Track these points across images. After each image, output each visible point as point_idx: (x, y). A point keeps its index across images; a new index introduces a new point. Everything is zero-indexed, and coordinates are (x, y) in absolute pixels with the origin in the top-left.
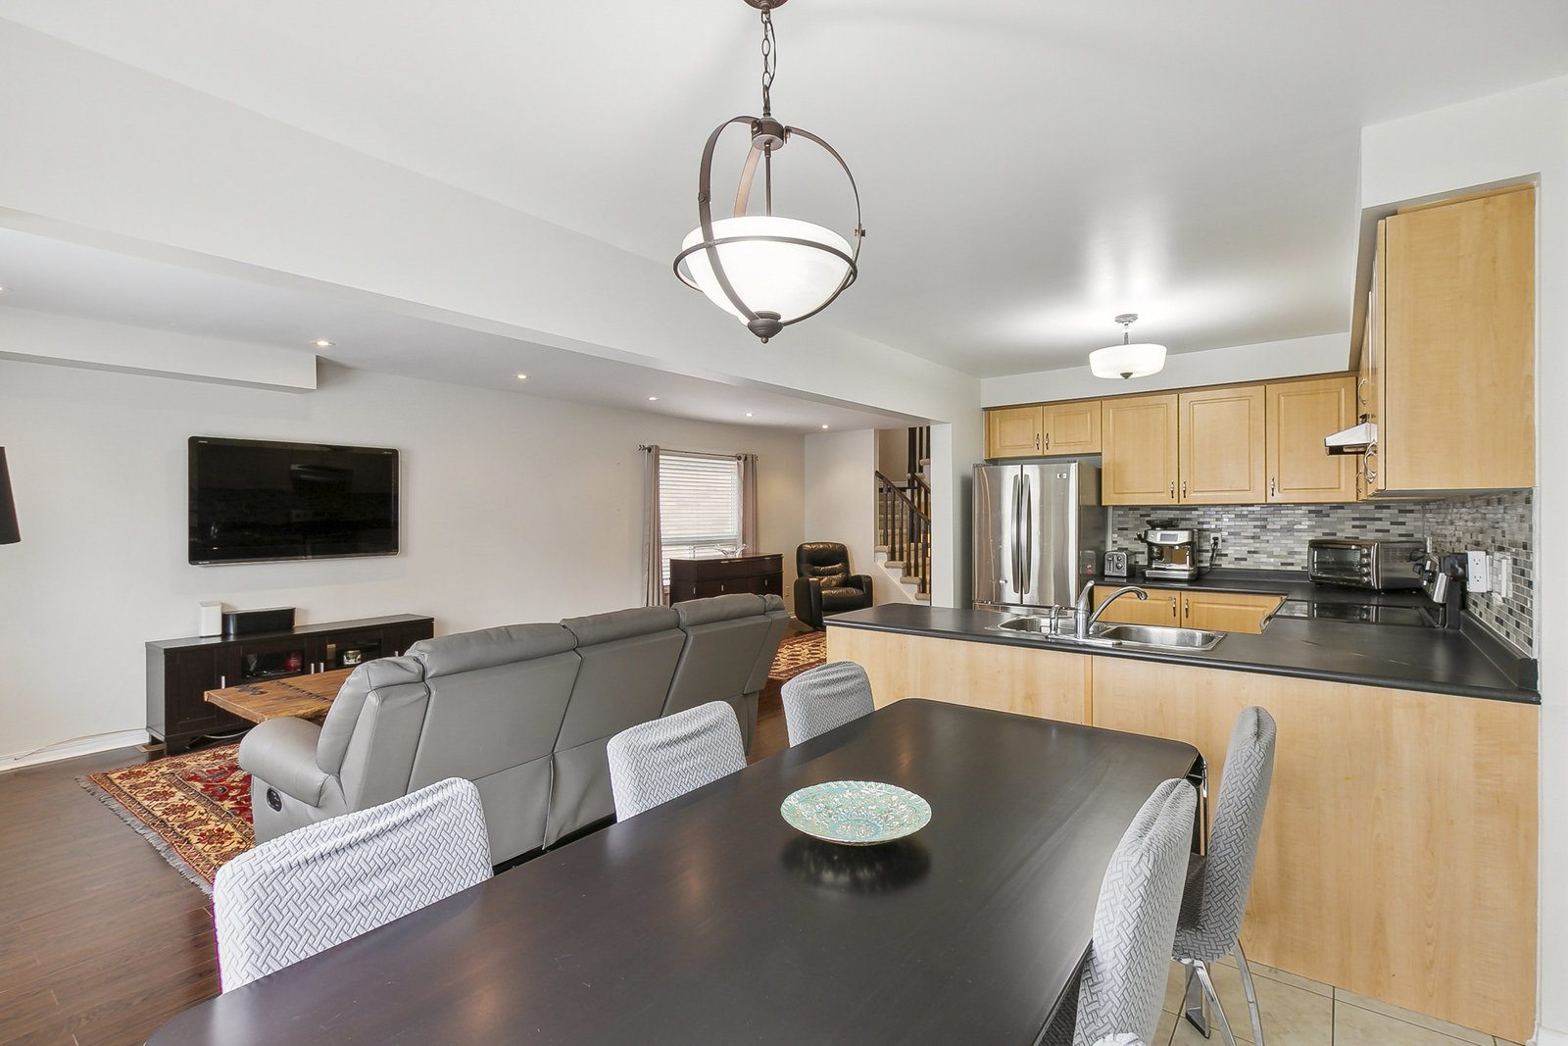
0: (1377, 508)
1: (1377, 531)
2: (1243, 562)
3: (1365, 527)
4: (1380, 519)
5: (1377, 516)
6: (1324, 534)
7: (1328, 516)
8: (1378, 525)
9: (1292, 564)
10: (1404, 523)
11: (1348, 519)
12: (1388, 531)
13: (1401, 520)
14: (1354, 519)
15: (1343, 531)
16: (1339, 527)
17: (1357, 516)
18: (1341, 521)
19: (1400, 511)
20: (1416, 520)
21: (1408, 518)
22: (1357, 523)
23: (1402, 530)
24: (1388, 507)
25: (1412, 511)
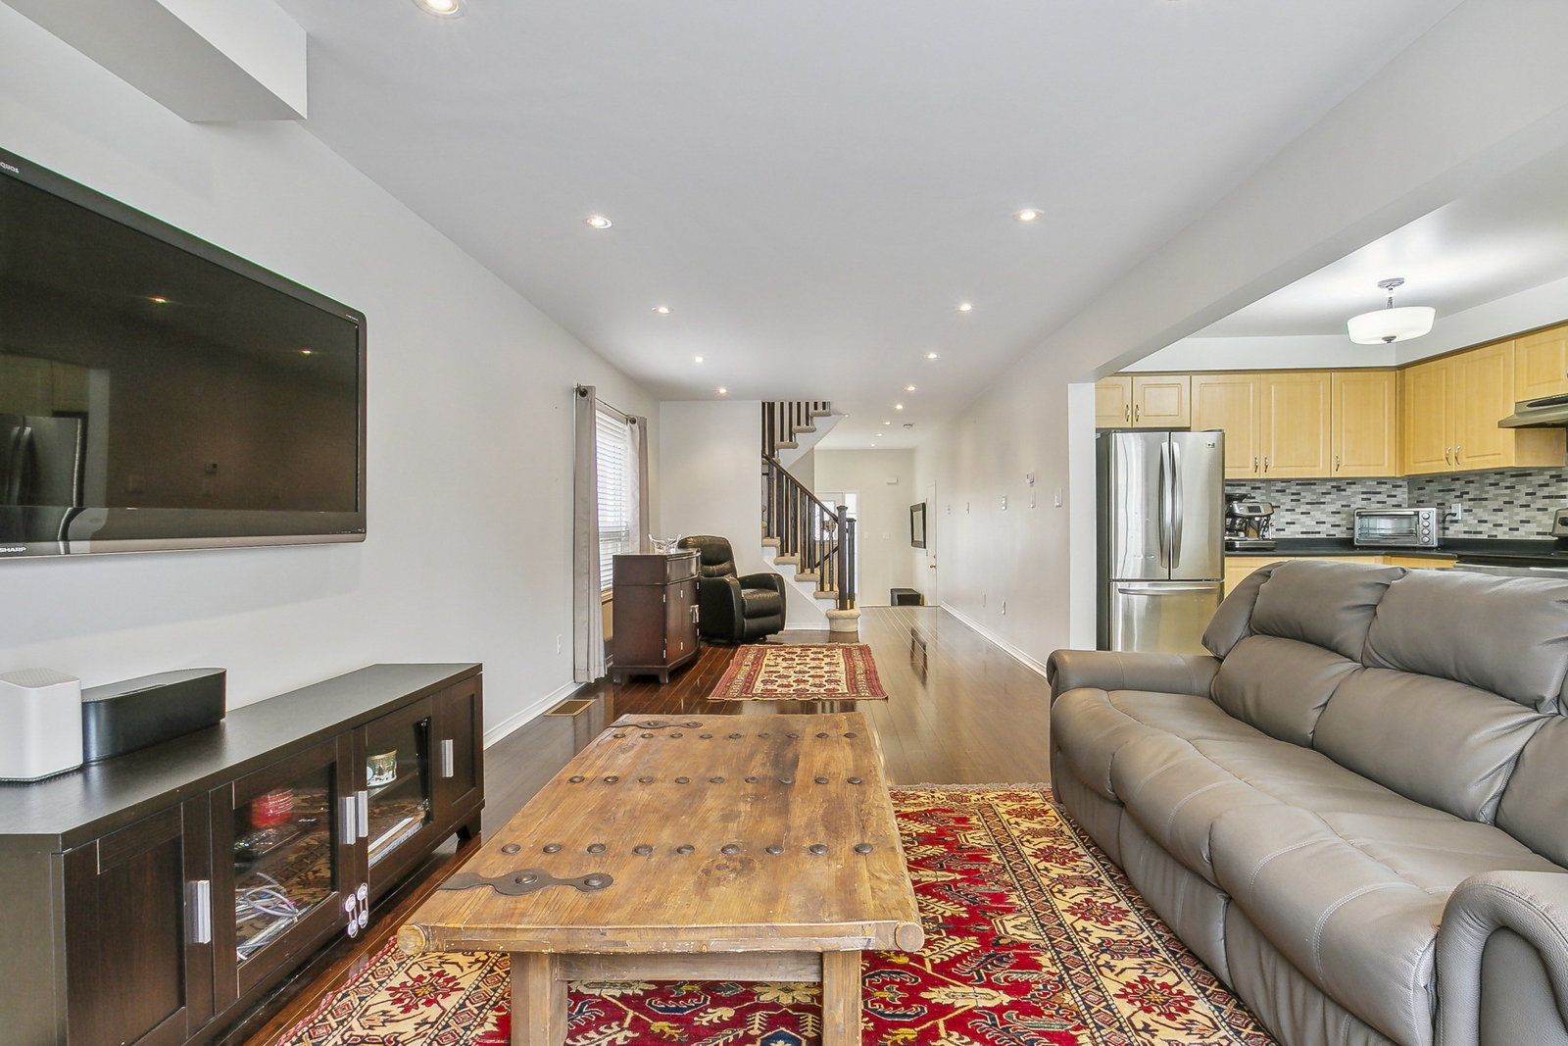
0: (1378, 483)
1: (1378, 502)
2: (1282, 532)
3: (1370, 499)
4: (1380, 493)
5: (1378, 490)
6: (1343, 506)
7: (1345, 490)
8: (1379, 498)
9: (1319, 533)
10: (1395, 496)
11: (1358, 493)
12: (1385, 502)
13: (1393, 493)
14: (1363, 493)
15: (1354, 503)
16: (1353, 499)
17: (1365, 490)
18: (1355, 494)
19: (1394, 486)
20: (1404, 493)
21: (1398, 492)
22: (1365, 496)
23: (1394, 501)
24: (1385, 483)
25: (1400, 486)
